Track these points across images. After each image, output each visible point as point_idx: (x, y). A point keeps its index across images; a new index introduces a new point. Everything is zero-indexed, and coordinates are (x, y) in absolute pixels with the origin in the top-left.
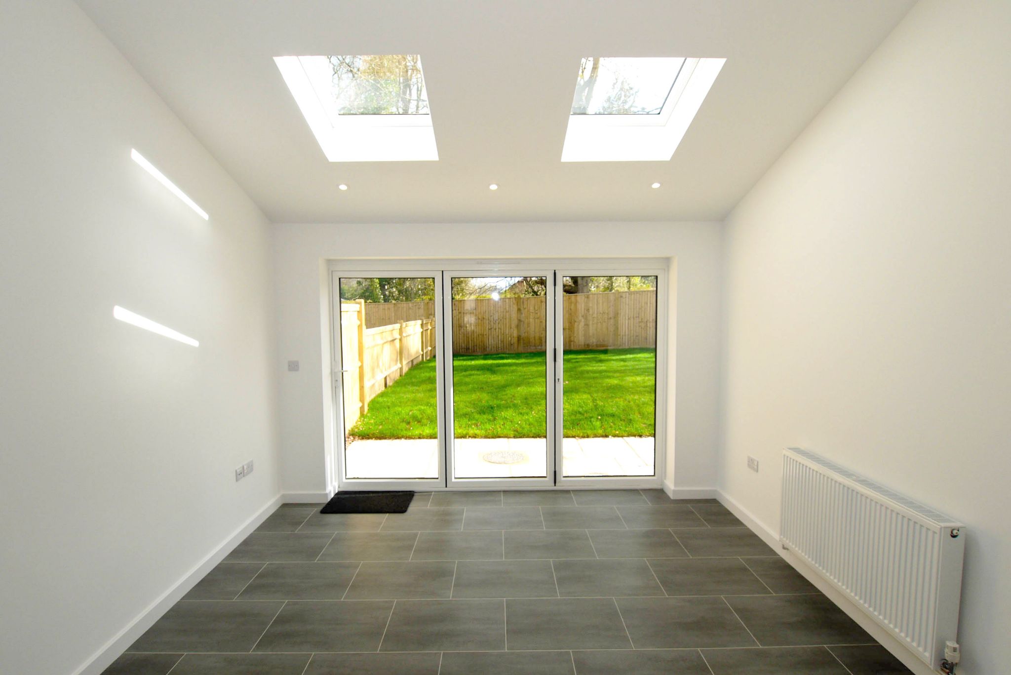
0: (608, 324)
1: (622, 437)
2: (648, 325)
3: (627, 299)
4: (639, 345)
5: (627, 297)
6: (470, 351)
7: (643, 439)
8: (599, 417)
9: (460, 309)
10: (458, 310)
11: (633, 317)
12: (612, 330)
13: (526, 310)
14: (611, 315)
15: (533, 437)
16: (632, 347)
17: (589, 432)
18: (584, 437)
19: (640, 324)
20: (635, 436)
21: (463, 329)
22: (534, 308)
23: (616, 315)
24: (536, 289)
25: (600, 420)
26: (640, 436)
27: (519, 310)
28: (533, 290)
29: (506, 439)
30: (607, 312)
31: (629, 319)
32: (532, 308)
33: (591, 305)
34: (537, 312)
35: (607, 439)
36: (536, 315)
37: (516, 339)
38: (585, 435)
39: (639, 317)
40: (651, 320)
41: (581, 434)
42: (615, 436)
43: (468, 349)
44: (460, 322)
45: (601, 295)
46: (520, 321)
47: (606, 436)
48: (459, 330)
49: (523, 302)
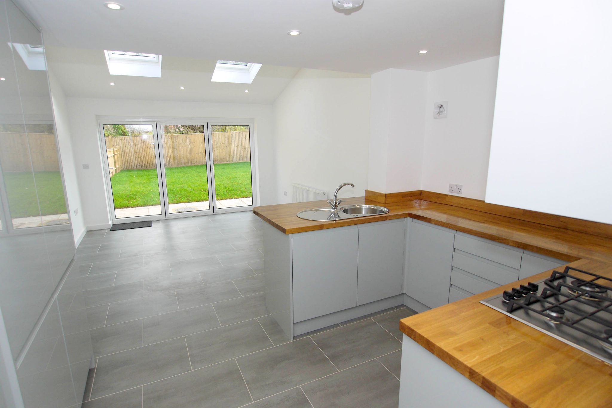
0: (225, 149)
1: (239, 198)
2: (247, 150)
3: (235, 136)
4: (242, 160)
5: (235, 135)
6: (144, 167)
7: (248, 198)
8: (227, 191)
9: (134, 142)
10: (133, 142)
11: (239, 146)
12: (228, 153)
13: (177, 142)
14: (227, 145)
15: (197, 202)
16: (239, 162)
17: (224, 197)
18: (221, 200)
19: (243, 149)
20: (244, 197)
21: (137, 154)
22: (182, 141)
23: (229, 145)
24: (181, 129)
25: (228, 192)
26: (246, 197)
27: (173, 142)
28: (179, 130)
29: (184, 204)
30: (224, 143)
31: (236, 147)
32: (181, 141)
33: (215, 139)
34: (184, 143)
35: (232, 200)
36: (184, 145)
37: (173, 159)
38: (222, 199)
39: (241, 145)
40: (248, 147)
41: (220, 199)
42: (235, 198)
43: (142, 166)
44: (135, 150)
45: (220, 134)
46: (174, 148)
47: (232, 199)
48: (135, 155)
49: (175, 138)
